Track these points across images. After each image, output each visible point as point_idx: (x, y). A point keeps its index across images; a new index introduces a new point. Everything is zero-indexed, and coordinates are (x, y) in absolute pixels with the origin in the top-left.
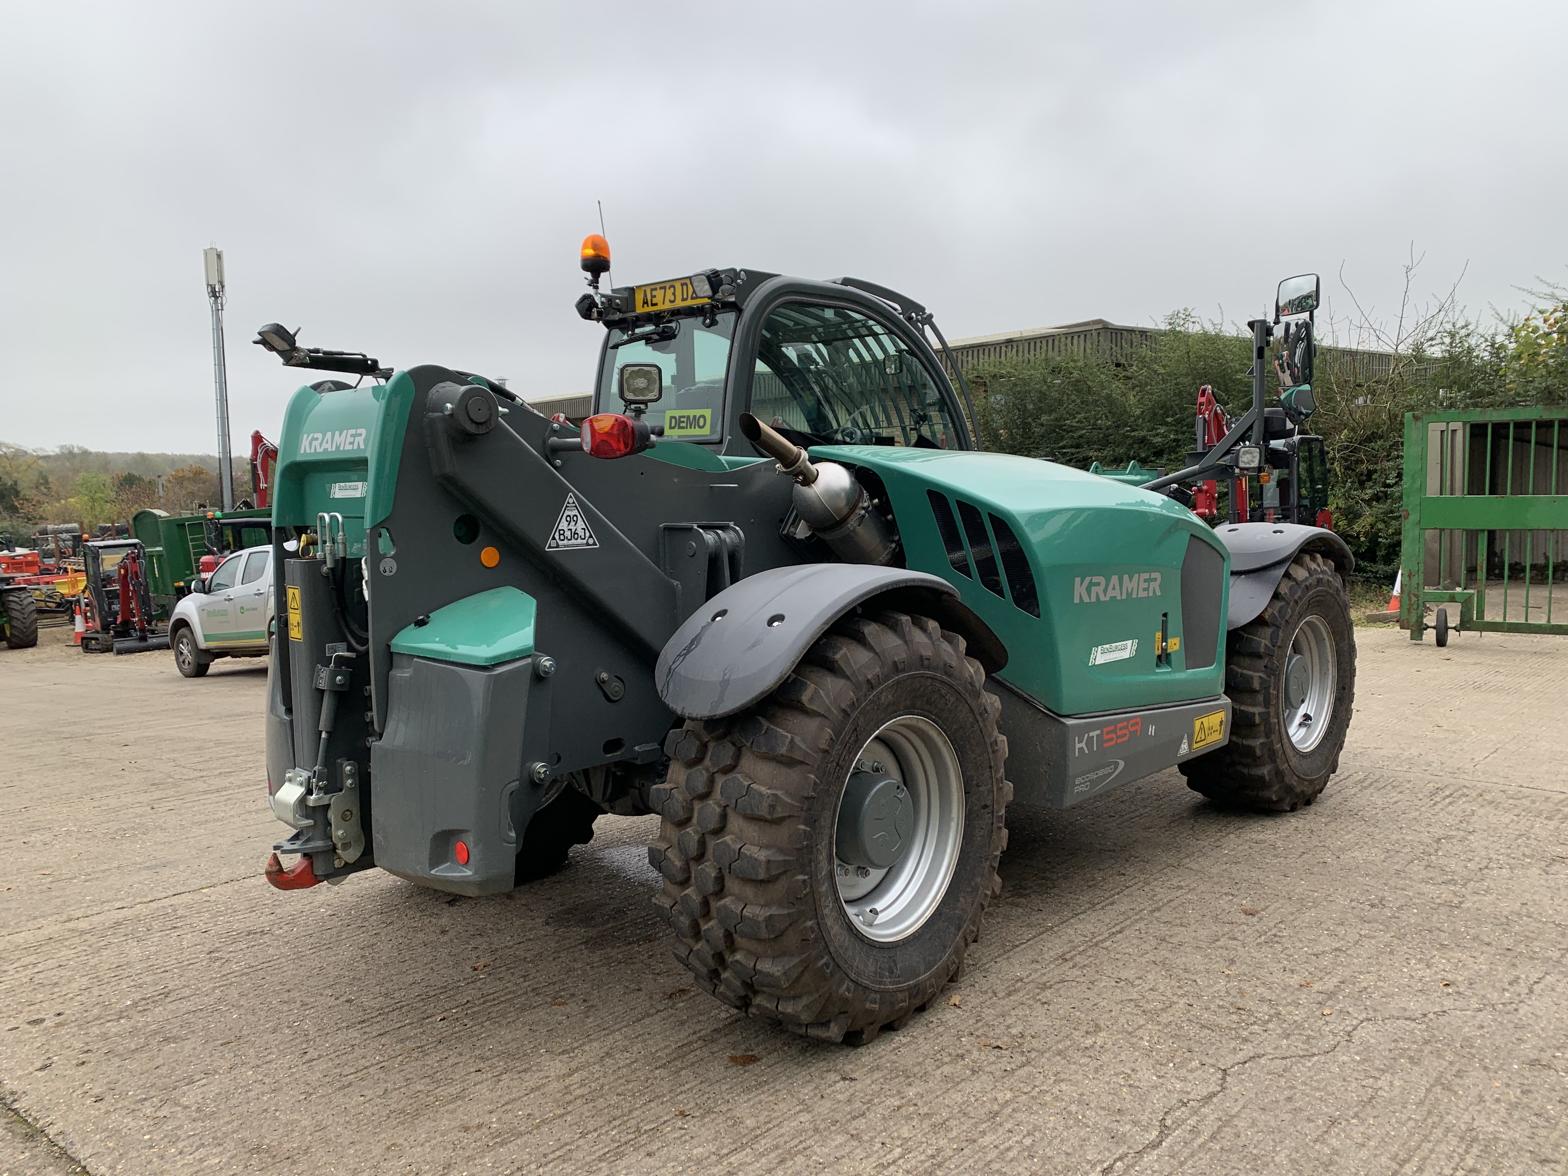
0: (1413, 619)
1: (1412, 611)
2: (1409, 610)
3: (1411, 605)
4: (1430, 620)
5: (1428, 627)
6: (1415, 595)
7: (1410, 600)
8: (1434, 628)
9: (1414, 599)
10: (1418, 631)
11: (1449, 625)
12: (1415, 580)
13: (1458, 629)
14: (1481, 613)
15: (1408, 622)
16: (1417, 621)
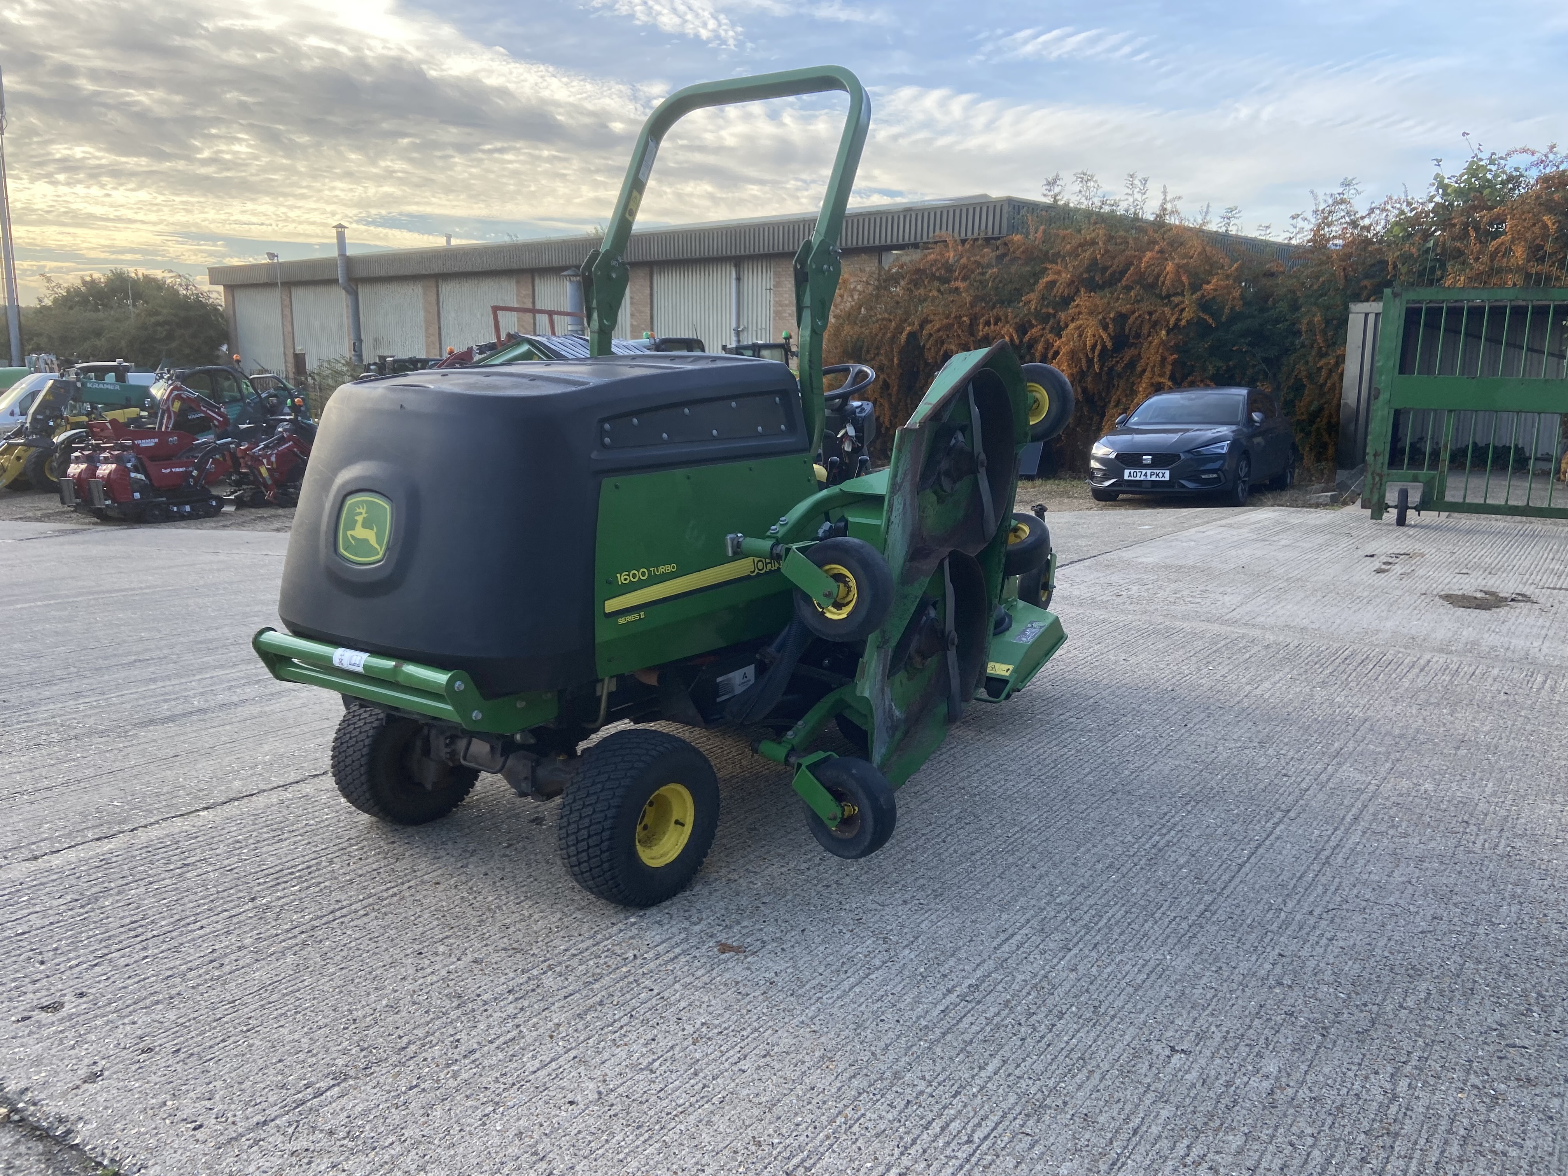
0: (1375, 499)
1: (1375, 490)
2: (1371, 490)
3: (1374, 484)
4: (1392, 497)
5: (1389, 506)
6: (1378, 474)
7: (1374, 479)
8: (1395, 507)
9: (1377, 479)
10: (1378, 509)
11: (1410, 504)
12: (1380, 459)
13: (1418, 509)
14: (1442, 493)
15: (1370, 501)
16: (1379, 500)
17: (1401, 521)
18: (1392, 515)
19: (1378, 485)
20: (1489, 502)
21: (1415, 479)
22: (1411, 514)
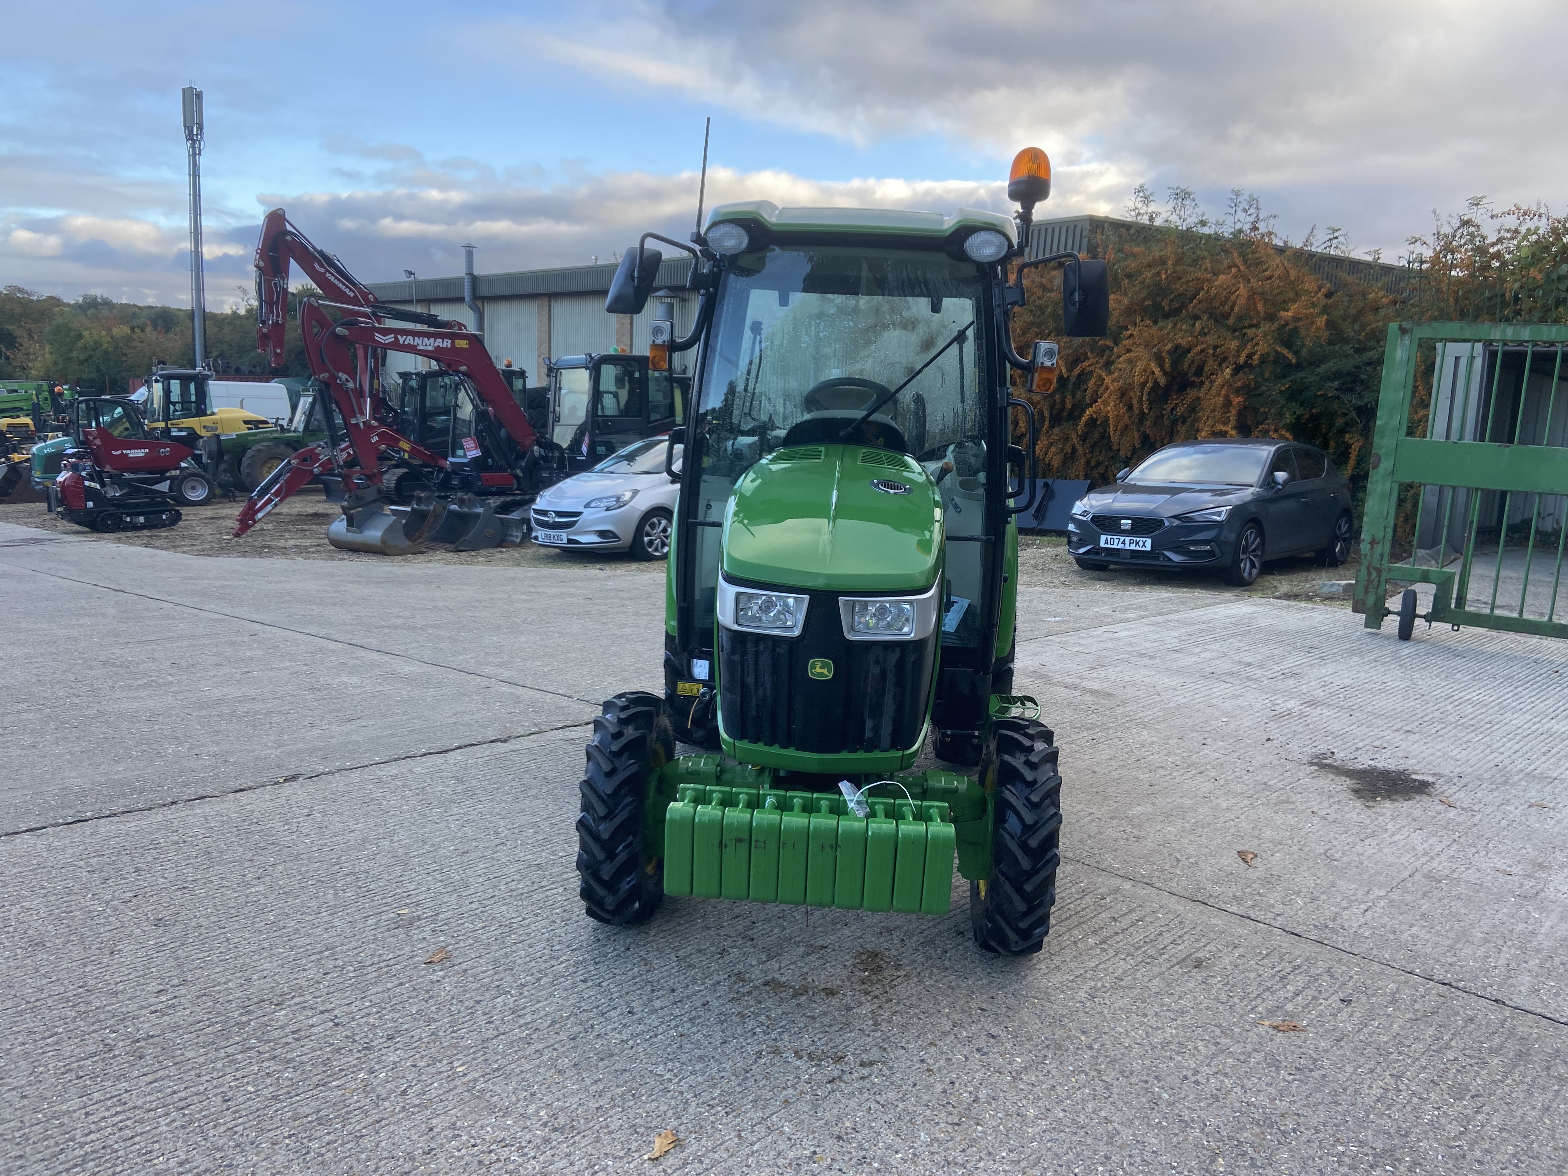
0: (1371, 600)
1: (1371, 589)
2: (1367, 587)
3: (1370, 583)
4: (1394, 603)
5: (1388, 612)
6: (1375, 568)
8: (1397, 614)
9: (1374, 575)
10: (1375, 615)
11: (1418, 613)
12: (1378, 549)
13: (1429, 618)
14: (1461, 600)
15: (1364, 604)
16: (1375, 604)
17: (1405, 633)
18: (1391, 624)
19: (1375, 583)
20: (1525, 616)
21: (1425, 578)
22: (1419, 624)
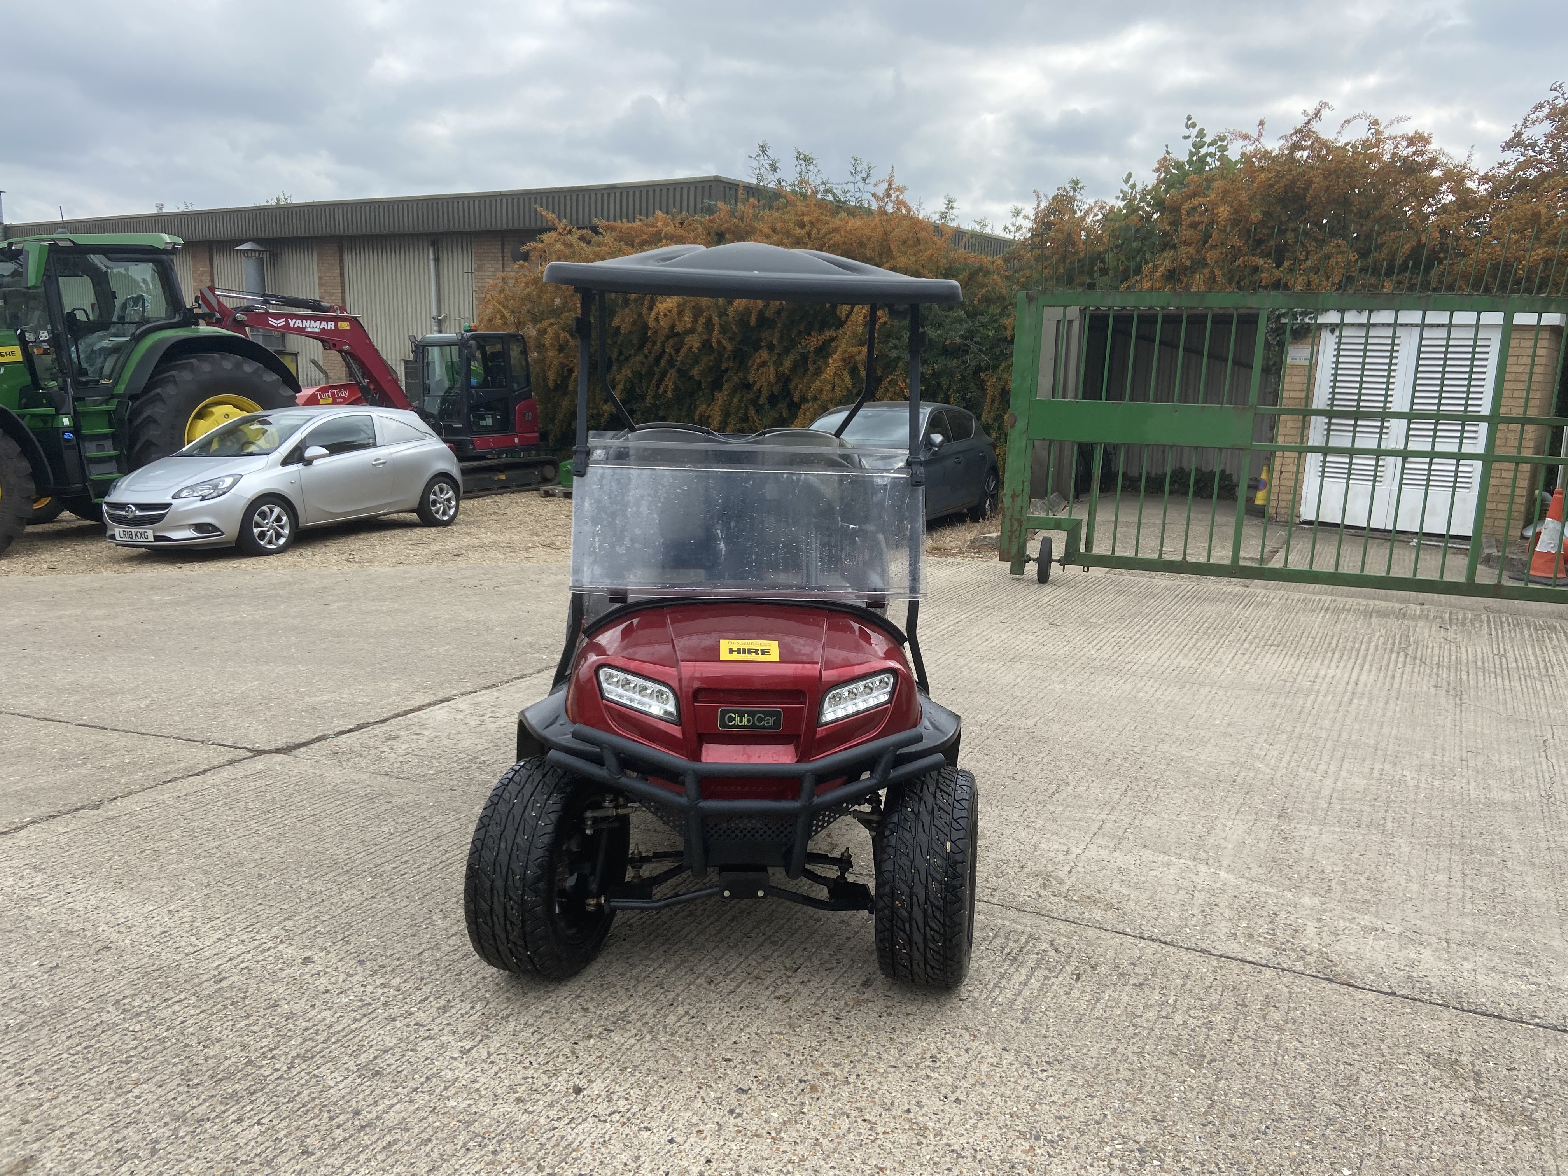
0: (1014, 549)
1: (1014, 538)
2: (1010, 538)
3: (1012, 532)
4: (1033, 549)
5: (1030, 559)
6: (1017, 520)
7: (1012, 525)
8: (1036, 560)
9: (1016, 525)
10: (1018, 562)
11: (1053, 558)
12: (1019, 500)
13: (1063, 562)
14: (1089, 544)
15: (1009, 553)
16: (1018, 552)
17: (1043, 577)
18: (1031, 569)
19: (1017, 533)
20: (1140, 554)
21: (1058, 525)
22: (1055, 569)
